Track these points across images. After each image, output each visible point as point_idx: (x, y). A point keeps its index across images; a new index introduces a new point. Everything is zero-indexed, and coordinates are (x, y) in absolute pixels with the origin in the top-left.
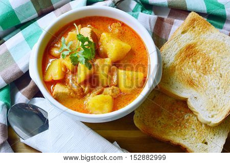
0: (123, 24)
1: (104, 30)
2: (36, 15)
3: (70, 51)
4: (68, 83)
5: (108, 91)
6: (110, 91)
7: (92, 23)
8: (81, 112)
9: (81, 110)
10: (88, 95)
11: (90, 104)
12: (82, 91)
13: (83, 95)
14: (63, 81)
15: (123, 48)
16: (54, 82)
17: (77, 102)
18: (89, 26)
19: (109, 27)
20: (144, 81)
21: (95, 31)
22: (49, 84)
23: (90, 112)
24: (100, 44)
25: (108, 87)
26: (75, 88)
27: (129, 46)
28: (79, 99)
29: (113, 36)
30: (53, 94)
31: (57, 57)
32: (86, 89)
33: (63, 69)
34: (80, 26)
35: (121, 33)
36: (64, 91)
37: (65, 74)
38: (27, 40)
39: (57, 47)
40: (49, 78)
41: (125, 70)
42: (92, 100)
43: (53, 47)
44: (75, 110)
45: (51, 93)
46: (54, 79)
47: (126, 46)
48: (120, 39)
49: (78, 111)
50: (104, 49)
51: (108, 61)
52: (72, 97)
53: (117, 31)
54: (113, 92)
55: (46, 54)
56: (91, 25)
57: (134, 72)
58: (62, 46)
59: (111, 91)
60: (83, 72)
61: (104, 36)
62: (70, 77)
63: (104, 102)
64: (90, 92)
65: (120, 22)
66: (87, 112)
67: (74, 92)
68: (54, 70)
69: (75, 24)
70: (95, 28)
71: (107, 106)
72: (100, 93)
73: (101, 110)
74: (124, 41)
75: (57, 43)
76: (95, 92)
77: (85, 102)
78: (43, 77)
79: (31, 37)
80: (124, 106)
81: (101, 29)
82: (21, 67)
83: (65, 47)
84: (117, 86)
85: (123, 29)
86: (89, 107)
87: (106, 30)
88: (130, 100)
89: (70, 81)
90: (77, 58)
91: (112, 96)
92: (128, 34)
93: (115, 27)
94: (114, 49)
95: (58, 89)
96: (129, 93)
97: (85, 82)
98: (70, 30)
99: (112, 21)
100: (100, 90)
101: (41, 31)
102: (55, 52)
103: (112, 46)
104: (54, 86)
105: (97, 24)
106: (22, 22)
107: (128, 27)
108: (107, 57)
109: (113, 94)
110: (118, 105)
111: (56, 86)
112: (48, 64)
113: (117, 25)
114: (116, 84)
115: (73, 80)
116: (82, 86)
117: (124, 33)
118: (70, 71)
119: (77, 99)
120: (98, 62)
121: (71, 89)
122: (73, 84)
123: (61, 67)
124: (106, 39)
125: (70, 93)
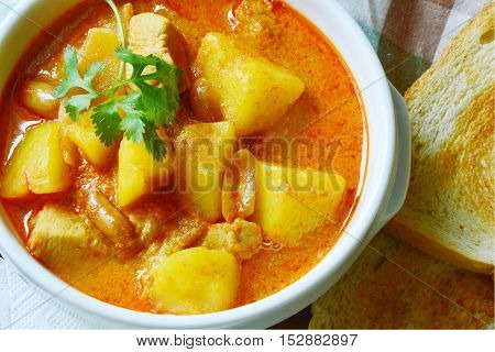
0: (278, 6)
1: (212, 22)
3: (93, 95)
4: (84, 206)
5: (222, 234)
6: (229, 238)
8: (126, 306)
9: (127, 299)
10: (153, 248)
11: (159, 280)
12: (133, 232)
13: (135, 249)
14: (66, 198)
15: (275, 88)
16: (35, 202)
17: (113, 271)
18: (158, 8)
19: (230, 15)
20: (349, 200)
21: (181, 26)
22: (16, 208)
23: (159, 306)
24: (196, 71)
25: (221, 220)
26: (107, 219)
27: (298, 79)
28: (122, 262)
29: (243, 45)
30: (33, 241)
31: (48, 115)
32: (147, 228)
33: (67, 157)
34: (127, 7)
35: (271, 35)
36: (69, 233)
37: (74, 170)
39: (46, 80)
40: (16, 186)
42: (166, 264)
43: (34, 78)
44: (107, 300)
45: (23, 238)
46: (37, 191)
47: (289, 82)
48: (265, 56)
49: (116, 302)
50: (209, 88)
51: (223, 131)
52: (97, 255)
53: (256, 27)
54: (238, 240)
55: (7, 104)
56: (167, 4)
58: (64, 76)
59: (231, 234)
60: (135, 169)
61: (212, 46)
62: (91, 185)
63: (208, 272)
64: (159, 237)
67: (105, 237)
68: (37, 159)
69: (110, 2)
70: (180, 15)
71: (220, 289)
72: (194, 242)
73: (198, 300)
74: (280, 65)
75: (47, 65)
76: (177, 238)
77: (140, 273)
80: (275, 289)
81: (203, 19)
83: (77, 82)
84: (254, 217)
85: (278, 22)
86: (156, 290)
87: (219, 25)
88: (296, 269)
89: (93, 201)
90: (117, 118)
91: (236, 254)
92: (296, 38)
93: (251, 14)
94: (245, 88)
95: (49, 224)
96: (294, 243)
97: (141, 205)
98: (92, 22)
100: (194, 231)
102: (41, 95)
104: (35, 214)
107: (295, 14)
108: (215, 114)
109: (238, 247)
110: (255, 286)
111: (42, 214)
112: (14, 137)
114: (252, 211)
115: (99, 193)
116: (132, 218)
117: (280, 36)
118: (90, 163)
119: (113, 264)
120: (188, 134)
121: (94, 226)
122: (102, 211)
123: (61, 150)
124: (219, 55)
125: (90, 240)
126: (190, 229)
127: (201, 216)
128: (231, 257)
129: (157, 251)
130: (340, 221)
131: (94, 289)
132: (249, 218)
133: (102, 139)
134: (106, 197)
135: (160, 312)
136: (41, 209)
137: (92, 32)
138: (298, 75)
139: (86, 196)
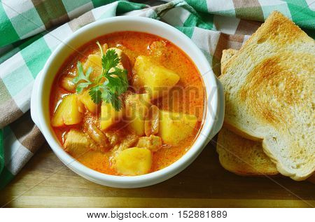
0: (169, 44)
1: (141, 51)
2: (43, 27)
3: (90, 83)
4: (87, 129)
5: (145, 141)
6: (148, 143)
7: (124, 41)
9: (105, 169)
10: (116, 147)
11: (118, 161)
12: (108, 141)
13: (108, 148)
14: (80, 127)
15: (167, 79)
16: (66, 128)
17: (99, 157)
18: (118, 45)
19: (148, 48)
20: (199, 125)
21: (128, 53)
22: (59, 131)
23: (119, 172)
24: (134, 72)
25: (144, 135)
26: (96, 135)
27: (177, 76)
28: (103, 153)
29: (154, 61)
30: (65, 145)
31: (72, 91)
32: (113, 139)
33: (79, 109)
34: (105, 45)
35: (166, 56)
36: (81, 142)
37: (82, 115)
38: (29, 64)
39: (72, 77)
40: (59, 122)
41: (171, 110)
42: (121, 154)
43: (67, 75)
44: (96, 170)
45: (62, 144)
46: (67, 124)
47: (173, 76)
48: (163, 65)
49: (100, 171)
50: (139, 79)
51: (146, 96)
52: (92, 150)
53: (159, 53)
54: (152, 144)
55: (55, 87)
56: (122, 43)
57: (184, 115)
58: (77, 75)
59: (148, 141)
60: (108, 113)
61: (141, 61)
62: (90, 121)
63: (139, 158)
64: (118, 143)
65: (165, 40)
66: (113, 172)
67: (95, 143)
68: (67, 110)
69: (98, 43)
70: (127, 48)
71: (144, 165)
72: (133, 145)
73: (134, 169)
74: (169, 69)
75: (71, 70)
76: (126, 143)
77: (111, 158)
78: (51, 119)
79: (34, 60)
80: (167, 164)
81: (137, 50)
82: (20, 104)
83: (83, 77)
84: (158, 134)
85: (168, 50)
86: (118, 165)
87: (144, 52)
88: (176, 156)
89: (90, 127)
90: (99, 93)
91: (150, 149)
92: (176, 57)
93: (157, 47)
94: (155, 80)
95: (72, 138)
96: (175, 144)
97: (111, 129)
98: (90, 51)
99: (153, 38)
101: (50, 52)
102: (69, 83)
103: (151, 75)
104: (66, 134)
105: (130, 42)
106: (22, 38)
107: (175, 47)
108: (142, 91)
109: (151, 147)
110: (159, 163)
111: (69, 133)
112: (58, 100)
113: (159, 44)
114: (157, 132)
115: (93, 124)
116: (107, 135)
117: (169, 56)
118: (89, 112)
119: (100, 154)
120: (131, 99)
121: (91, 138)
122: (95, 132)
123: (77, 106)
124: (143, 65)
125: (90, 144)
126: (132, 139)
127: (136, 134)
128: (148, 151)
129: (117, 149)
130: (195, 135)
131: (92, 165)
132: (156, 135)
133: (94, 102)
134: (96, 126)
135: (119, 175)
136: (69, 131)
137: (90, 56)
138: (177, 73)
139: (88, 125)
